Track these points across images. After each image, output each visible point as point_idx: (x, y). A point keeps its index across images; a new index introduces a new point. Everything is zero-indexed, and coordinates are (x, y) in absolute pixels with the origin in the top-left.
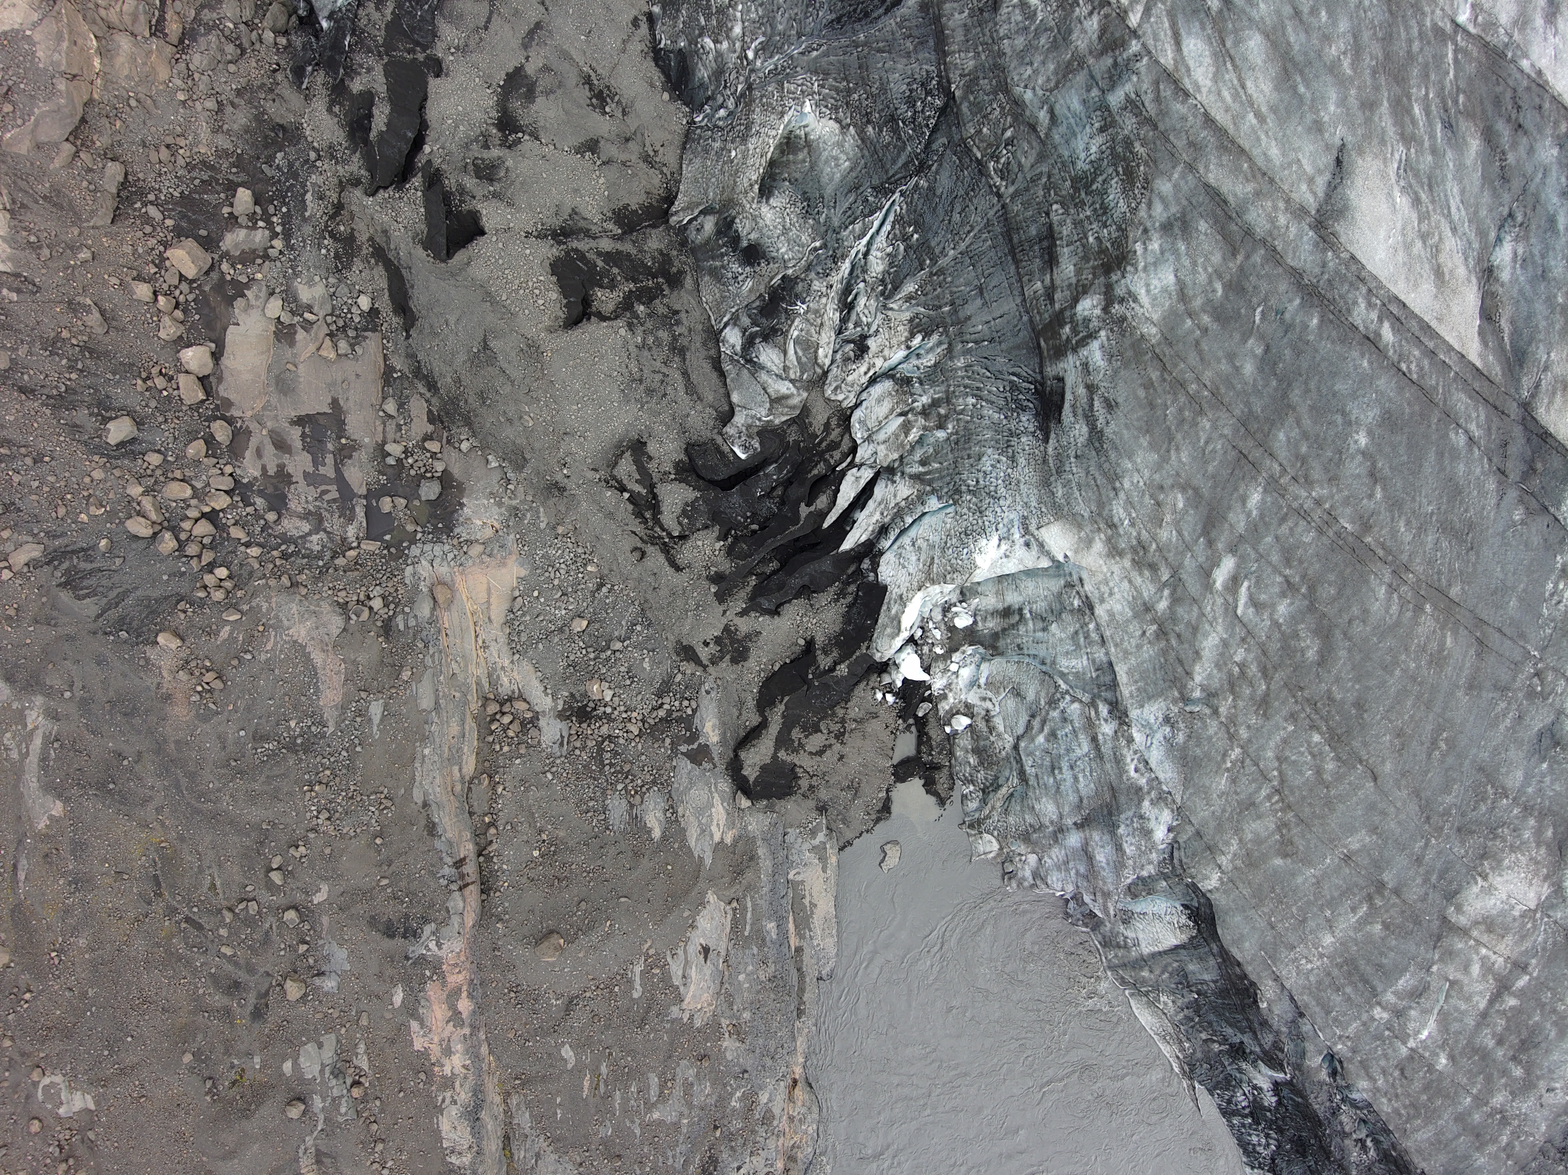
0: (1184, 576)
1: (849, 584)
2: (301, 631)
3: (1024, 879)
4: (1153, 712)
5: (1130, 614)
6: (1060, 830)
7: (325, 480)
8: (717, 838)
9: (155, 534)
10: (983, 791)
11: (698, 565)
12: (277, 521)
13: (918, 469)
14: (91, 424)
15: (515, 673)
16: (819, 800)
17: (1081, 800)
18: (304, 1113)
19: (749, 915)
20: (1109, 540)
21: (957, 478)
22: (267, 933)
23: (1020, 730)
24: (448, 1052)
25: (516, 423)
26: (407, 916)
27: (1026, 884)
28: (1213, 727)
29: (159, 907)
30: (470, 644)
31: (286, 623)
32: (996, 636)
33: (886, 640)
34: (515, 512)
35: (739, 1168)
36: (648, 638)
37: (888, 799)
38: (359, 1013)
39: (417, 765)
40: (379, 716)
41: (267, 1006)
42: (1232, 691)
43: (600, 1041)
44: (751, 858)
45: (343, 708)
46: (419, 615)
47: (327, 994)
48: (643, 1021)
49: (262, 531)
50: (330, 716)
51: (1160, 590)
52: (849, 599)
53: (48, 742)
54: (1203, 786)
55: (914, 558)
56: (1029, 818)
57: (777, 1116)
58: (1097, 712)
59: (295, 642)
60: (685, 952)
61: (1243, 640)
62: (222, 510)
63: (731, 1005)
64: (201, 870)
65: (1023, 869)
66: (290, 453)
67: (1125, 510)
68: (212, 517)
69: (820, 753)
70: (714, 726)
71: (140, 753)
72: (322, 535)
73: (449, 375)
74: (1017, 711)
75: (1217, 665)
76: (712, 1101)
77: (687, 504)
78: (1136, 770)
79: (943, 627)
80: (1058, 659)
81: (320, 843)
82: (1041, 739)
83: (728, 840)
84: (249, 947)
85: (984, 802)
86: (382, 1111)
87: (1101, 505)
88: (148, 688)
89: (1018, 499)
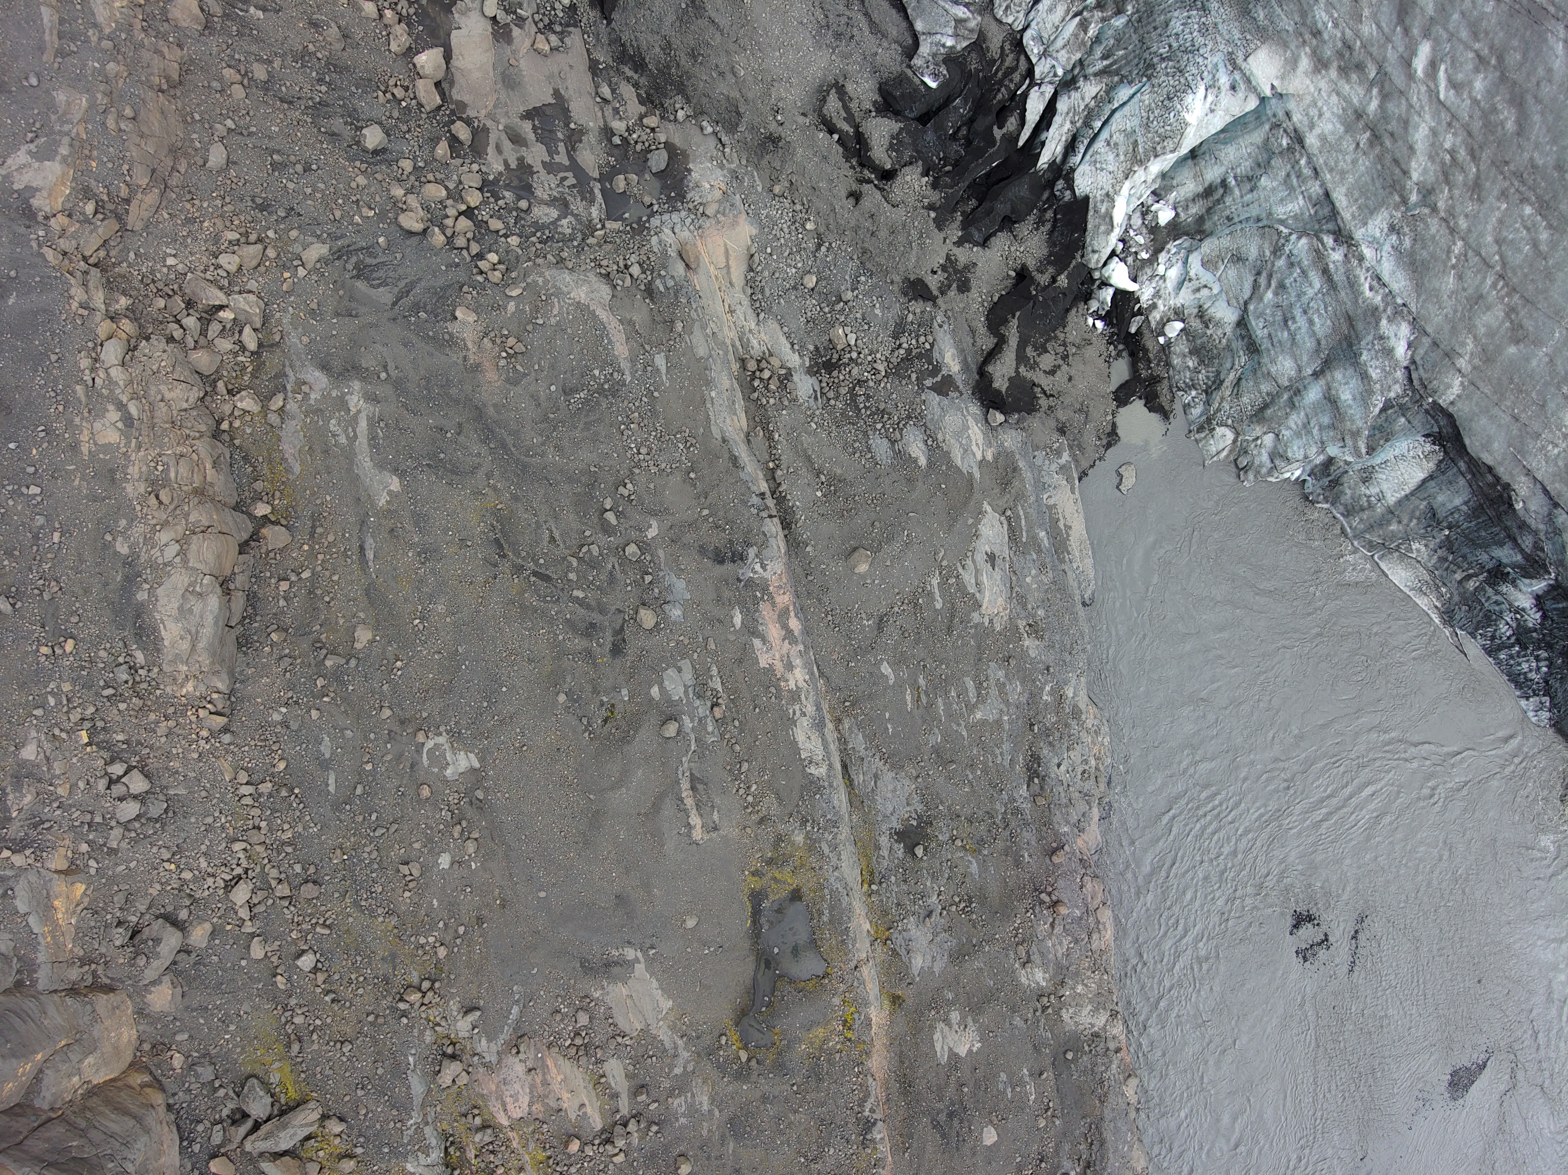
0: (1389, 69)
1: (1045, 210)
2: (581, 294)
3: (1261, 466)
4: (1377, 225)
5: (1342, 129)
6: (1296, 390)
7: (561, 168)
8: (979, 457)
9: (425, 230)
10: (1206, 392)
11: (911, 201)
12: (528, 211)
13: (1100, 65)
14: (347, 132)
15: (763, 335)
16: (1057, 420)
17: (1319, 343)
18: (679, 732)
19: (1023, 522)
20: (1314, 52)
21: (1146, 55)
22: (611, 573)
23: (1247, 294)
24: (790, 667)
25: (729, 76)
26: (731, 541)
27: (1264, 471)
28: (1434, 225)
29: (505, 567)
30: (720, 309)
31: (565, 289)
32: (1200, 220)
33: (1102, 237)
34: (735, 176)
35: (1059, 765)
36: (874, 287)
37: (1114, 425)
38: (706, 639)
39: (709, 405)
40: (664, 367)
41: (624, 641)
42: (1447, 181)
43: (914, 656)
44: (1015, 470)
45: (633, 361)
46: (675, 274)
47: (674, 623)
48: (950, 630)
49: (516, 223)
50: (625, 365)
51: (1369, 90)
52: (1048, 226)
53: (373, 423)
54: (1434, 289)
55: (1111, 157)
56: (1265, 387)
57: (1084, 710)
58: (1323, 244)
59: (579, 303)
60: (974, 561)
61: (1449, 125)
62: (476, 208)
63: (1024, 607)
64: (538, 525)
65: (1260, 454)
66: (526, 146)
67: (1327, 12)
68: (469, 213)
69: (1052, 372)
70: (953, 355)
71: (460, 425)
72: (570, 218)
73: (657, 45)
74: (1240, 278)
75: (1431, 158)
76: (1023, 700)
77: (893, 137)
78: (1371, 289)
79: (1144, 231)
80: (1274, 209)
81: (644, 480)
82: (1269, 295)
83: (989, 457)
84: (598, 588)
85: (1208, 403)
86: (742, 731)
87: (1304, 14)
88: (455, 362)
89: (1219, 39)
